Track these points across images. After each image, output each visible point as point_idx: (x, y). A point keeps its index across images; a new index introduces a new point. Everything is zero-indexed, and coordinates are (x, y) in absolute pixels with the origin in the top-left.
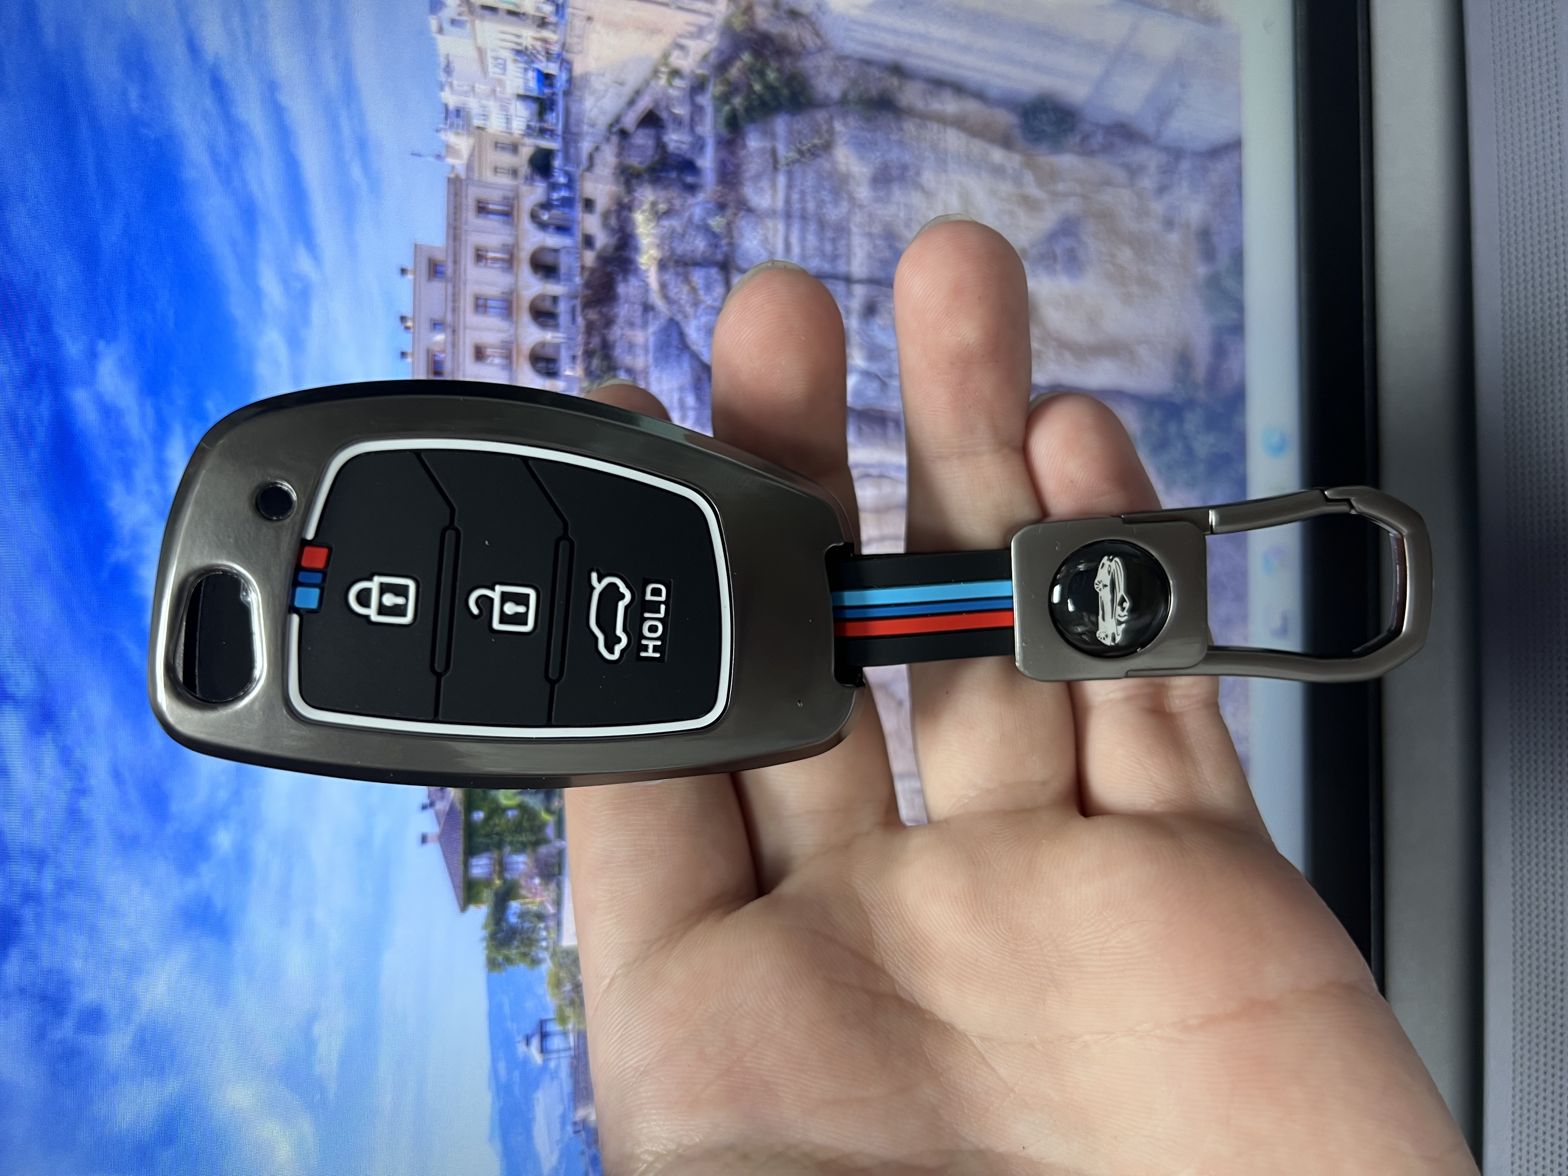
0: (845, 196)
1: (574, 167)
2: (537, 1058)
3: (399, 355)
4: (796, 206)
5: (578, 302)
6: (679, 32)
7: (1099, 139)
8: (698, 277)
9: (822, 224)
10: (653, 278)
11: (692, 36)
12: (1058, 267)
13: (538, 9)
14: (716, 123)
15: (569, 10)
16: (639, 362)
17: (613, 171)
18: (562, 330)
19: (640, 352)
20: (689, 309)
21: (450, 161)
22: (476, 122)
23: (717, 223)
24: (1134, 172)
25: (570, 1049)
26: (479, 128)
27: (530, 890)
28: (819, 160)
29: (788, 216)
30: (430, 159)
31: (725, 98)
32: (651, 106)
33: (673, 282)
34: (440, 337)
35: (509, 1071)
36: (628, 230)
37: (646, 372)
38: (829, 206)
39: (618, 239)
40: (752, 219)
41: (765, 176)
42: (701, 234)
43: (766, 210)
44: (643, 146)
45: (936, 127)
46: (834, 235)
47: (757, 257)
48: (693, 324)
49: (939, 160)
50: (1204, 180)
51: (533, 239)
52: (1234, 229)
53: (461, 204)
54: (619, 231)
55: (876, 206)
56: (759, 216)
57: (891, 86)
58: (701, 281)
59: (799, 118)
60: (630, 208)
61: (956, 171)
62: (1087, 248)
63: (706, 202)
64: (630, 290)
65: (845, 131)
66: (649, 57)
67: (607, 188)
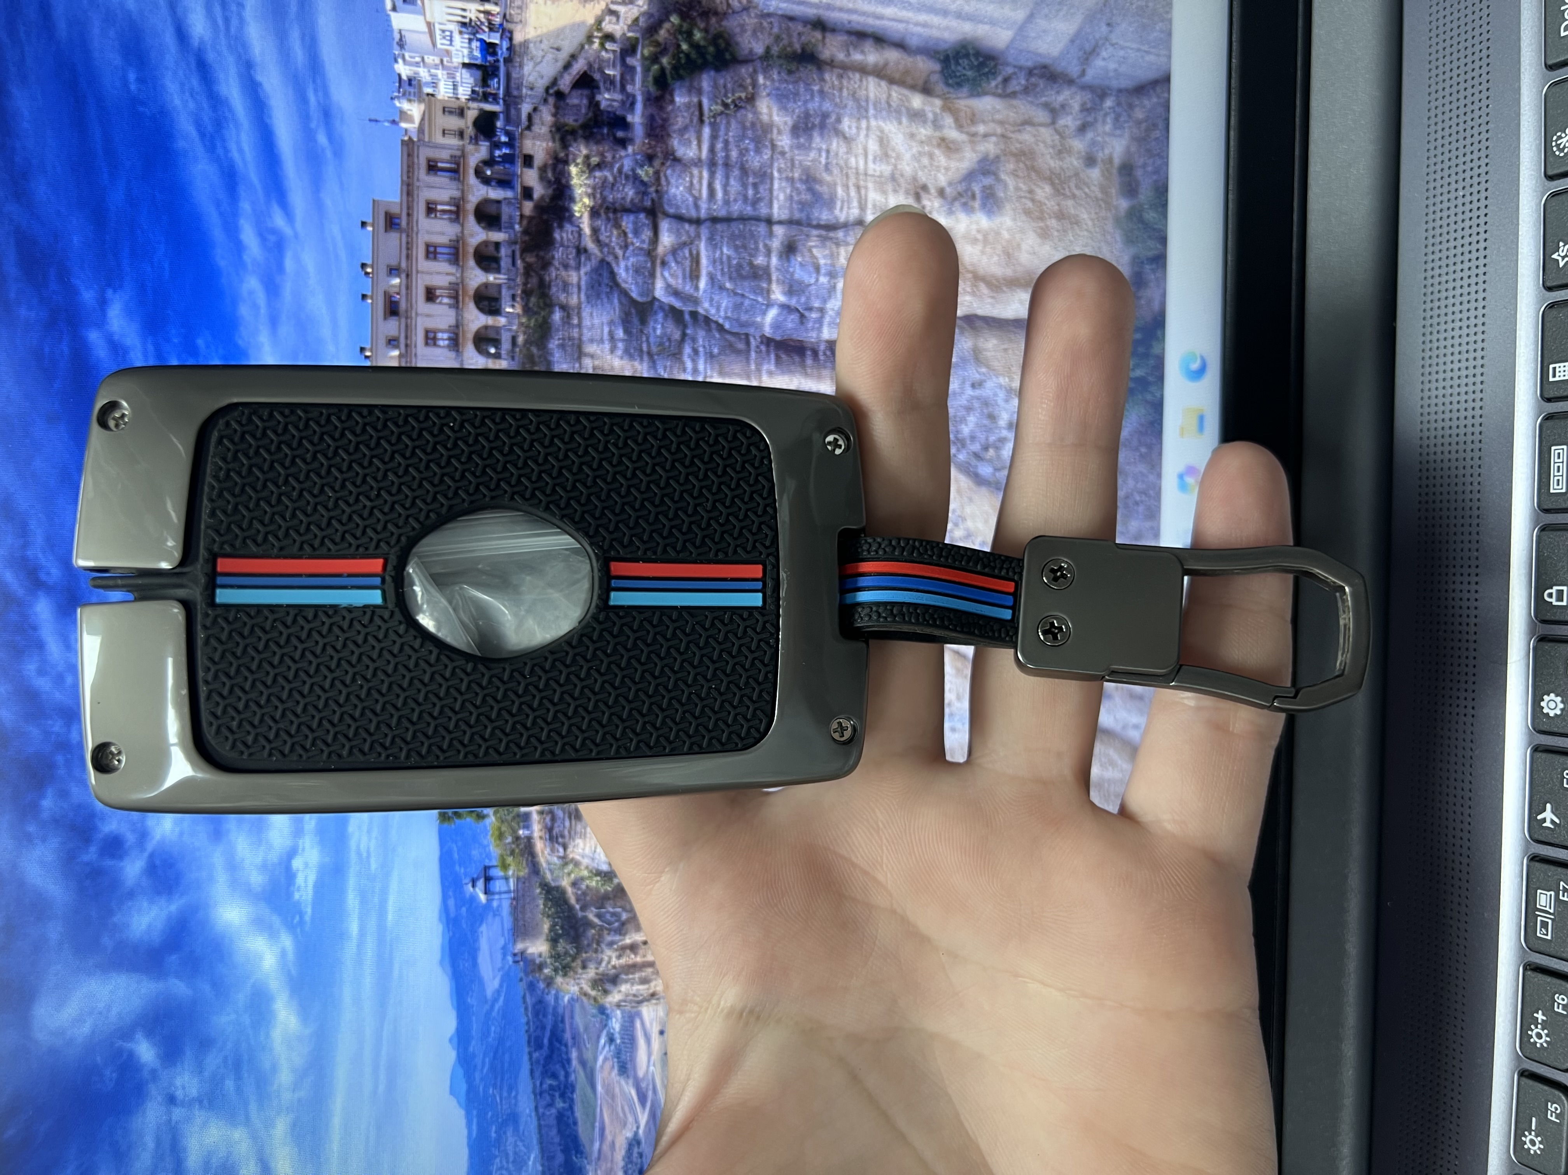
0: (767, 144)
1: (514, 126)
2: (482, 897)
3: (360, 298)
4: (721, 155)
5: (518, 247)
7: (1021, 81)
8: (627, 222)
9: (744, 171)
10: (586, 224)
11: (624, 3)
12: (977, 204)
14: (644, 81)
16: (574, 301)
17: (550, 129)
18: (503, 271)
19: (574, 290)
20: (620, 253)
21: (404, 125)
22: (428, 90)
23: (645, 173)
24: (1054, 112)
25: (509, 892)
26: (428, 94)
28: (743, 112)
29: (712, 164)
30: (386, 124)
31: (654, 59)
32: (585, 68)
33: (603, 228)
34: (396, 281)
35: (458, 907)
36: (564, 181)
37: (579, 308)
38: (752, 153)
39: (554, 190)
40: (678, 168)
41: (692, 130)
42: (630, 183)
43: (693, 159)
44: (578, 107)
45: (857, 76)
46: (756, 180)
47: (683, 202)
48: (622, 264)
49: (859, 107)
50: (1129, 116)
51: (478, 192)
52: (1159, 162)
53: (413, 163)
54: (555, 182)
55: (796, 152)
56: (685, 165)
57: (813, 40)
58: (630, 226)
59: (724, 73)
60: (566, 162)
61: (876, 117)
62: (1006, 186)
63: (634, 154)
64: (564, 235)
65: (768, 83)
66: (583, 23)
67: (544, 145)
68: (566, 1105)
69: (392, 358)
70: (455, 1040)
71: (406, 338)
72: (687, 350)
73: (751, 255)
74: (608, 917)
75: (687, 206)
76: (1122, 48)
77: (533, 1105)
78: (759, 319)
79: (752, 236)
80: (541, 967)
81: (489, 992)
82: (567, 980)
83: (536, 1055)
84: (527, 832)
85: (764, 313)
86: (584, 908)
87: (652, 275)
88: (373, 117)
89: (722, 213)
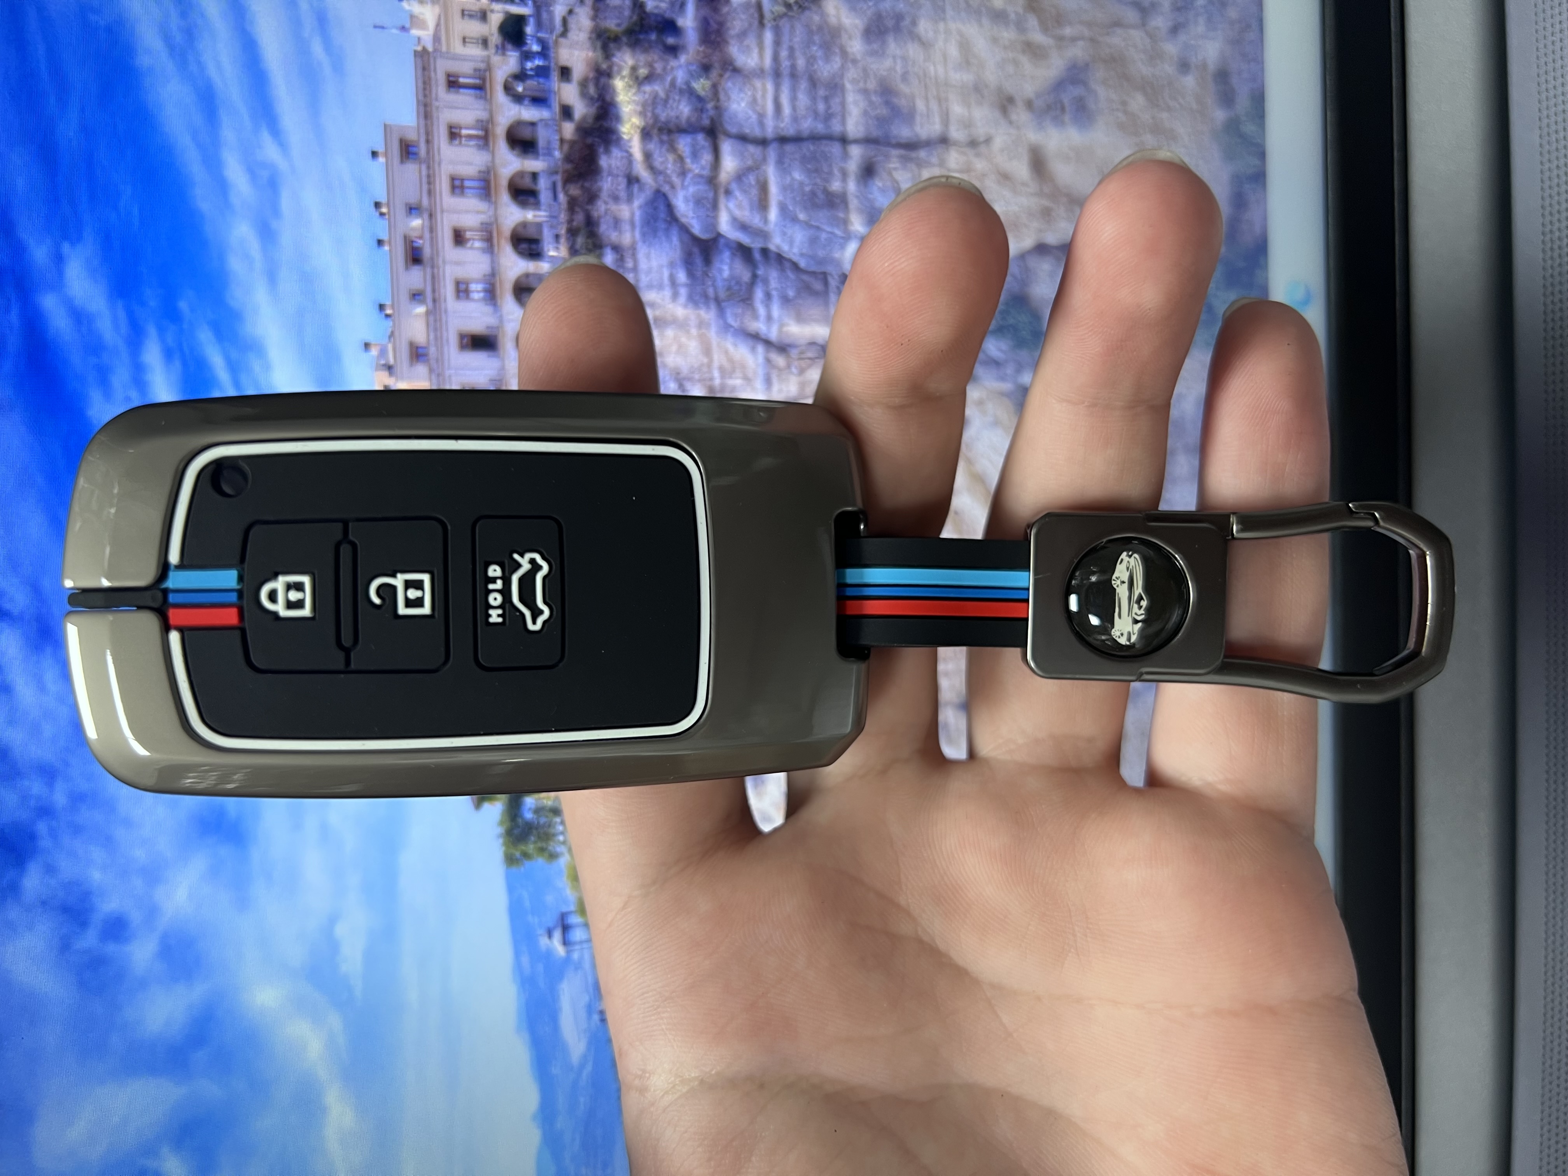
0: (837, 51)
1: (547, 33)
2: (560, 950)
3: (375, 244)
4: (785, 64)
5: (559, 178)
8: (684, 144)
9: (813, 82)
10: (636, 149)
12: (1067, 118)
16: (626, 239)
17: (589, 36)
18: (543, 208)
19: (626, 227)
20: (676, 180)
23: (701, 86)
24: (1144, 11)
28: (807, 13)
29: (777, 74)
30: (394, 31)
33: (657, 152)
34: (416, 222)
35: (533, 964)
36: (608, 98)
37: (633, 248)
38: (820, 63)
39: (598, 108)
40: (739, 80)
41: (752, 34)
42: (685, 98)
43: (753, 70)
44: (620, 8)
46: (827, 93)
47: (746, 119)
48: (681, 194)
49: (936, 7)
50: (1222, 16)
51: (508, 112)
52: (1254, 67)
53: (430, 78)
54: (598, 100)
55: (870, 60)
56: (747, 76)
58: (688, 149)
60: (609, 75)
61: (954, 19)
62: (1097, 97)
63: (689, 64)
64: (613, 162)
67: (584, 54)
69: (417, 315)
70: (539, 1118)
71: (434, 291)
72: (759, 294)
73: (827, 181)
75: (751, 124)
78: (837, 255)
79: (826, 159)
81: (575, 1059)
85: (843, 247)
87: (715, 206)
88: (378, 23)
89: (791, 132)
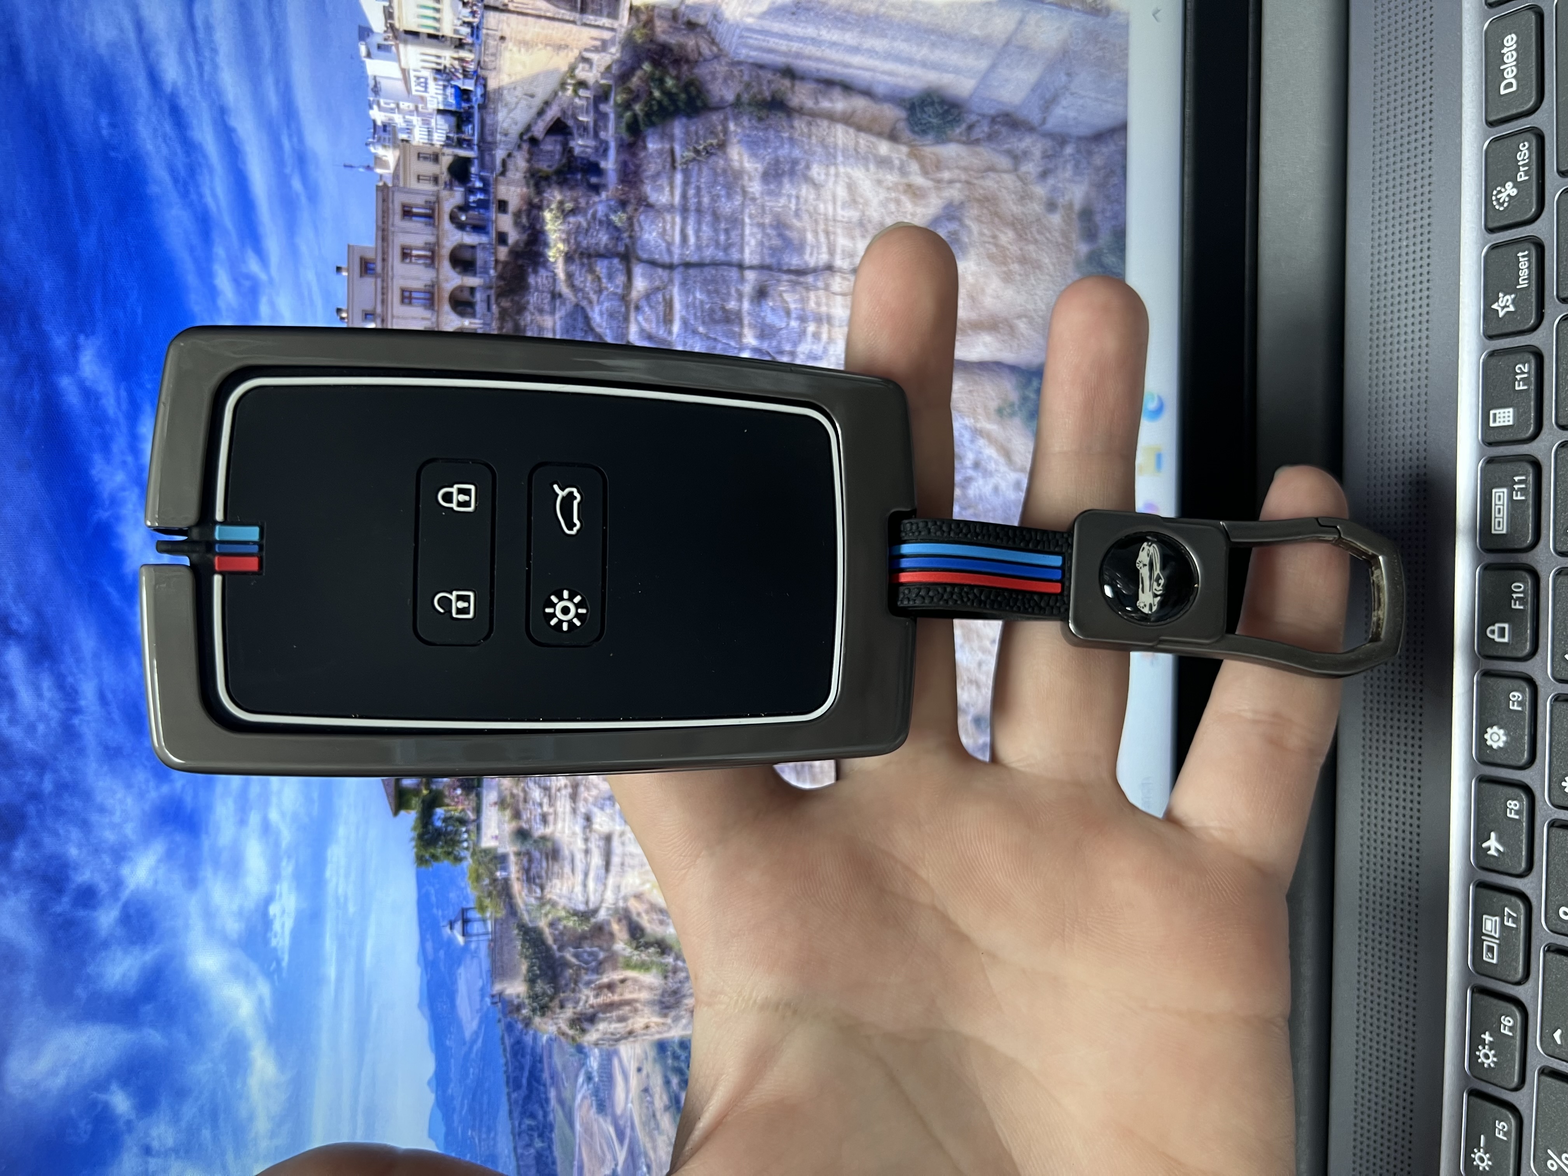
0: (738, 190)
1: (488, 172)
2: (460, 940)
4: (693, 201)
5: (492, 292)
6: (584, 46)
7: (984, 129)
8: (601, 267)
9: (716, 217)
10: (560, 269)
11: (596, 50)
13: (456, 32)
14: (617, 128)
15: (484, 31)
17: (524, 175)
18: (478, 316)
20: (594, 297)
21: (379, 171)
22: (402, 136)
23: (619, 219)
24: (1017, 158)
25: (487, 934)
26: (403, 140)
27: (453, 800)
28: (714, 158)
29: (684, 210)
30: (361, 170)
31: (627, 105)
32: (559, 115)
33: (577, 273)
34: (371, 326)
35: (436, 951)
36: (538, 227)
38: (723, 199)
39: (529, 235)
40: (651, 214)
41: (663, 175)
42: (604, 229)
43: (664, 206)
44: (551, 152)
45: (825, 123)
46: (728, 226)
47: (657, 247)
48: (597, 309)
49: (828, 154)
50: (1089, 163)
51: (453, 237)
52: (1117, 207)
53: (388, 208)
54: (529, 228)
55: (767, 198)
56: (658, 211)
57: (783, 88)
58: (604, 271)
59: (695, 120)
60: (540, 208)
61: (844, 164)
62: (970, 231)
63: (608, 200)
64: (539, 280)
65: (739, 130)
66: (556, 70)
67: (519, 190)
68: (545, 1145)
70: (434, 1083)
73: (723, 300)
74: (585, 956)
75: (661, 251)
76: (1082, 97)
77: (511, 1146)
79: (725, 281)
80: (519, 1008)
81: (468, 1034)
82: (545, 1019)
83: (514, 1095)
84: (504, 874)
86: (561, 948)
87: (626, 319)
88: (348, 163)
89: (695, 258)
